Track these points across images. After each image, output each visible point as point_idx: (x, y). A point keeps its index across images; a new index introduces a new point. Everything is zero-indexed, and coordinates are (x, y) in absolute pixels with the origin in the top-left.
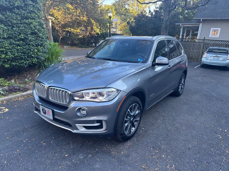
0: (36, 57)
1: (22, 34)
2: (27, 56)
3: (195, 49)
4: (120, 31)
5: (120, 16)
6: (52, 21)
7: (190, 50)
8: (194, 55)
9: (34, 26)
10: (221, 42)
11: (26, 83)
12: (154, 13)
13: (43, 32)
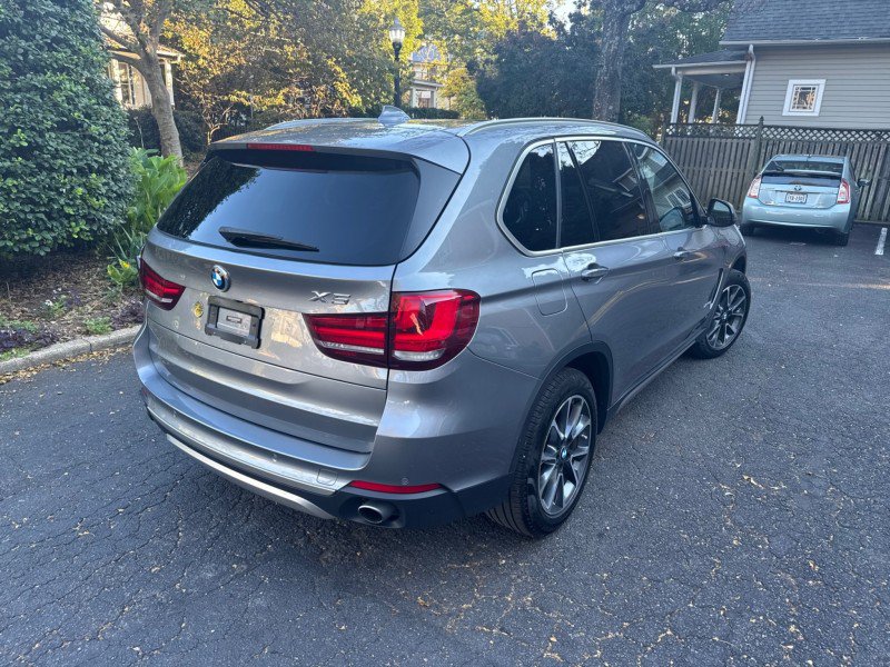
0: (84, 217)
1: (19, 130)
2: (45, 213)
3: (725, 167)
4: (446, 99)
5: (444, 38)
6: (174, 66)
7: (708, 167)
8: (722, 187)
9: (69, 100)
10: (826, 135)
11: (47, 315)
12: (568, 27)
13: (106, 120)
